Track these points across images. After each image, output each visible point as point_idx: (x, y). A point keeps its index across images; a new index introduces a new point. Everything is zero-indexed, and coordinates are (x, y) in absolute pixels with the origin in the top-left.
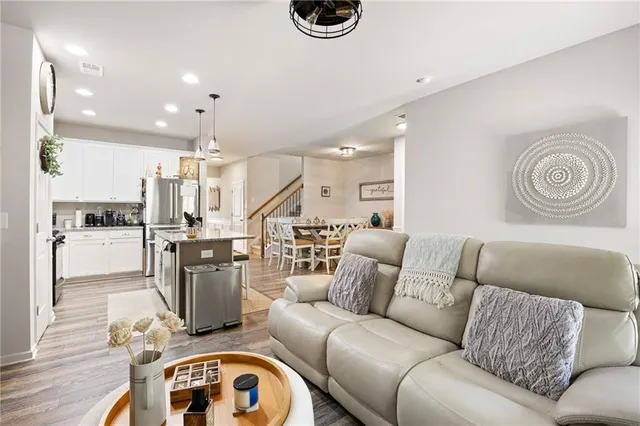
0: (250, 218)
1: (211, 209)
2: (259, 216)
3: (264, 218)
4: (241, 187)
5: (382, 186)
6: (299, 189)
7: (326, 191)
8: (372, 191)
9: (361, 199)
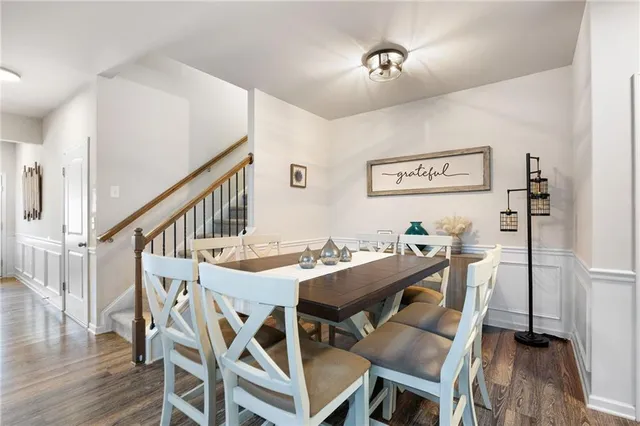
0: (107, 238)
1: (28, 216)
2: (128, 237)
3: (141, 243)
4: (80, 159)
5: (427, 165)
6: (242, 165)
7: (298, 176)
8: (400, 175)
9: (371, 194)
